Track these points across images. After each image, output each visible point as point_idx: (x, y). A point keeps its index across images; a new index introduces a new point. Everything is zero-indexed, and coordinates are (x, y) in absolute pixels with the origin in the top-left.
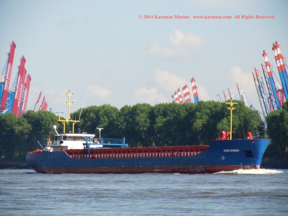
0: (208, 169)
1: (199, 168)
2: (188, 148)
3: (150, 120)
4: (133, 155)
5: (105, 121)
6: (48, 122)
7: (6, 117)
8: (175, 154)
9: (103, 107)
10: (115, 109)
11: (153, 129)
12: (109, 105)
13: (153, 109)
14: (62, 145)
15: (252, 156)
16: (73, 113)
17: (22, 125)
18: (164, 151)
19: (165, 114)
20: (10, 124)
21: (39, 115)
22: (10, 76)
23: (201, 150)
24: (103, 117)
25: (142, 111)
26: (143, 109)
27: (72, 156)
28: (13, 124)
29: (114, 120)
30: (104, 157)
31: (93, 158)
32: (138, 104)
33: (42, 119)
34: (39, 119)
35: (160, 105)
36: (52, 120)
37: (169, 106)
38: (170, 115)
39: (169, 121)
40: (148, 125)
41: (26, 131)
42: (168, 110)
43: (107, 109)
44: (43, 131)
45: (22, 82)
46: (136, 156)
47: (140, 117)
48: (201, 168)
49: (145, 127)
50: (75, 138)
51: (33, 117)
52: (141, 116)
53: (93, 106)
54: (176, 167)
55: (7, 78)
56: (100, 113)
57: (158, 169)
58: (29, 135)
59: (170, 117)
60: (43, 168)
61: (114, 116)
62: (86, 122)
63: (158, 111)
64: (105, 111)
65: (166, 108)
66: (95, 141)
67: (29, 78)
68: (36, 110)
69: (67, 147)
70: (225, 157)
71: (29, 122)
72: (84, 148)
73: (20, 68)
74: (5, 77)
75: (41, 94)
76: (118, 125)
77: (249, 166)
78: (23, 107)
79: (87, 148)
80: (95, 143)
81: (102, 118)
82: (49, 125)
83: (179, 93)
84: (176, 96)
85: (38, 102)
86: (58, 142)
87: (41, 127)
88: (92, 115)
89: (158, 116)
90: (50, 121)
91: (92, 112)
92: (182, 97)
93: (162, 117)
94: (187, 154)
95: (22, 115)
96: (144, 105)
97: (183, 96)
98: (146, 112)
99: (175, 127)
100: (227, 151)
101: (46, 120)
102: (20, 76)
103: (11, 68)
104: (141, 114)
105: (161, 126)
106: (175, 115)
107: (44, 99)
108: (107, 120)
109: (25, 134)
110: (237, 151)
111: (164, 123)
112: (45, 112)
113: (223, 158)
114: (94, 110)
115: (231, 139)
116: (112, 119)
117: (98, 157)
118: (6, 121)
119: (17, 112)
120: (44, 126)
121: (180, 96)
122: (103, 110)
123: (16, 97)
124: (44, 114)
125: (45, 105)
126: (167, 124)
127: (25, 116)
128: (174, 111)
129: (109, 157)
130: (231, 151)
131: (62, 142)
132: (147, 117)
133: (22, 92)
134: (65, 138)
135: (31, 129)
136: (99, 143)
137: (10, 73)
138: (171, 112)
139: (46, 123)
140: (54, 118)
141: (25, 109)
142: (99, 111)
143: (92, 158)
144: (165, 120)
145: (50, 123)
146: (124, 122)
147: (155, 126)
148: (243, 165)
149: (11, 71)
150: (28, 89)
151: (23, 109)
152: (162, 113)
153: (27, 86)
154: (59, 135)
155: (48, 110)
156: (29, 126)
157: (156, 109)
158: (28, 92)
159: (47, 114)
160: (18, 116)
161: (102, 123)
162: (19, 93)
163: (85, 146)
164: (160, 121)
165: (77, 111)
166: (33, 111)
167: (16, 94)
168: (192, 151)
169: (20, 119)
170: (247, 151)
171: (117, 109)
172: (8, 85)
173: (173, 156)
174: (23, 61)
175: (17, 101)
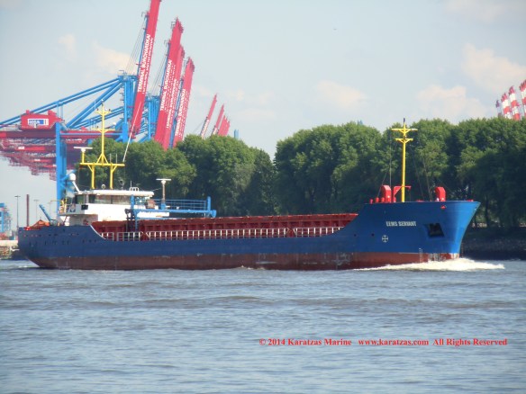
0: (356, 260)
1: (340, 259)
2: (321, 218)
3: (448, 154)
4: (218, 232)
5: (352, 158)
6: (230, 160)
7: (141, 149)
8: (296, 230)
9: (348, 128)
10: (374, 133)
11: (456, 173)
12: (360, 123)
13: (454, 132)
14: (86, 212)
15: (441, 235)
16: (283, 140)
17: (175, 166)
18: (276, 225)
19: (481, 142)
20: (151, 164)
21: (212, 144)
22: (149, 63)
23: (345, 223)
24: (348, 148)
25: (431, 137)
26: (433, 130)
27: (105, 235)
28: (156, 166)
29: (371, 156)
30: (163, 236)
31: (144, 238)
32: (422, 121)
33: (219, 154)
34: (211, 153)
35: (471, 122)
36: (239, 156)
37: (491, 125)
38: (493, 143)
39: (490, 157)
40: (443, 165)
41: (184, 179)
42: (488, 132)
43: (356, 131)
44: (220, 179)
45: (175, 74)
46: (224, 235)
47: (427, 149)
48: (343, 258)
49: (438, 169)
50: (112, 199)
51: (200, 150)
52: (430, 148)
53: (326, 126)
54: (297, 257)
55: (143, 66)
56: (342, 140)
57: (263, 260)
58: (190, 187)
59: (491, 147)
60: (50, 258)
61: (372, 146)
62: (312, 160)
63: (467, 137)
64: (351, 136)
65: (484, 129)
66: (150, 205)
67: (191, 66)
68: (206, 135)
69: (95, 216)
70: (388, 235)
71: (191, 161)
72: (128, 218)
73: (170, 44)
74: (139, 65)
75: (215, 101)
76: (380, 167)
77: (435, 255)
78: (178, 127)
79: (132, 218)
80: (149, 209)
81: (345, 152)
82: (233, 167)
83: (513, 97)
84: (506, 104)
85: (208, 118)
86: (79, 206)
87: (216, 171)
88: (325, 144)
89: (465, 147)
90: (236, 159)
91: (323, 137)
92: (518, 105)
93: (475, 148)
94: (317, 230)
95: (175, 144)
96: (436, 123)
97: (521, 103)
98: (439, 139)
99: (503, 171)
100: (393, 224)
101: (227, 156)
102: (170, 62)
103: (151, 44)
104: (428, 143)
105: (473, 169)
106: (504, 143)
107: (222, 111)
108: (356, 156)
109: (182, 186)
110: (413, 224)
111: (478, 162)
112: (224, 140)
113: (385, 239)
114: (329, 135)
115: (403, 201)
116: (366, 153)
117: (152, 236)
118: (143, 157)
119: (166, 138)
120: (222, 168)
121: (515, 104)
122: (347, 135)
123: (162, 107)
124: (222, 143)
125: (224, 124)
126: (486, 164)
127: (181, 148)
128: (501, 135)
129: (174, 236)
130: (402, 224)
131: (85, 207)
132: (443, 150)
133: (175, 96)
134: (93, 199)
135: (195, 175)
136: (157, 208)
137: (150, 56)
138: (495, 137)
139: (226, 163)
140: (244, 151)
141: (182, 132)
142: (338, 136)
143: (142, 238)
144: (480, 154)
145: (234, 162)
146: (393, 159)
147: (459, 168)
148: (424, 251)
149: (151, 50)
150: (188, 89)
151: (177, 133)
152: (474, 140)
153: (186, 83)
154: (80, 193)
155: (230, 134)
156: (191, 168)
157: (461, 131)
158: (187, 97)
159: (228, 142)
160: (167, 148)
161: (345, 162)
162: (169, 97)
163: (130, 215)
164: (471, 157)
165: (292, 136)
166: (199, 138)
167: (163, 101)
168: (327, 224)
169: (170, 154)
170: (431, 225)
171: (378, 132)
172: (146, 81)
173: (292, 234)
174: (178, 28)
175: (166, 115)
